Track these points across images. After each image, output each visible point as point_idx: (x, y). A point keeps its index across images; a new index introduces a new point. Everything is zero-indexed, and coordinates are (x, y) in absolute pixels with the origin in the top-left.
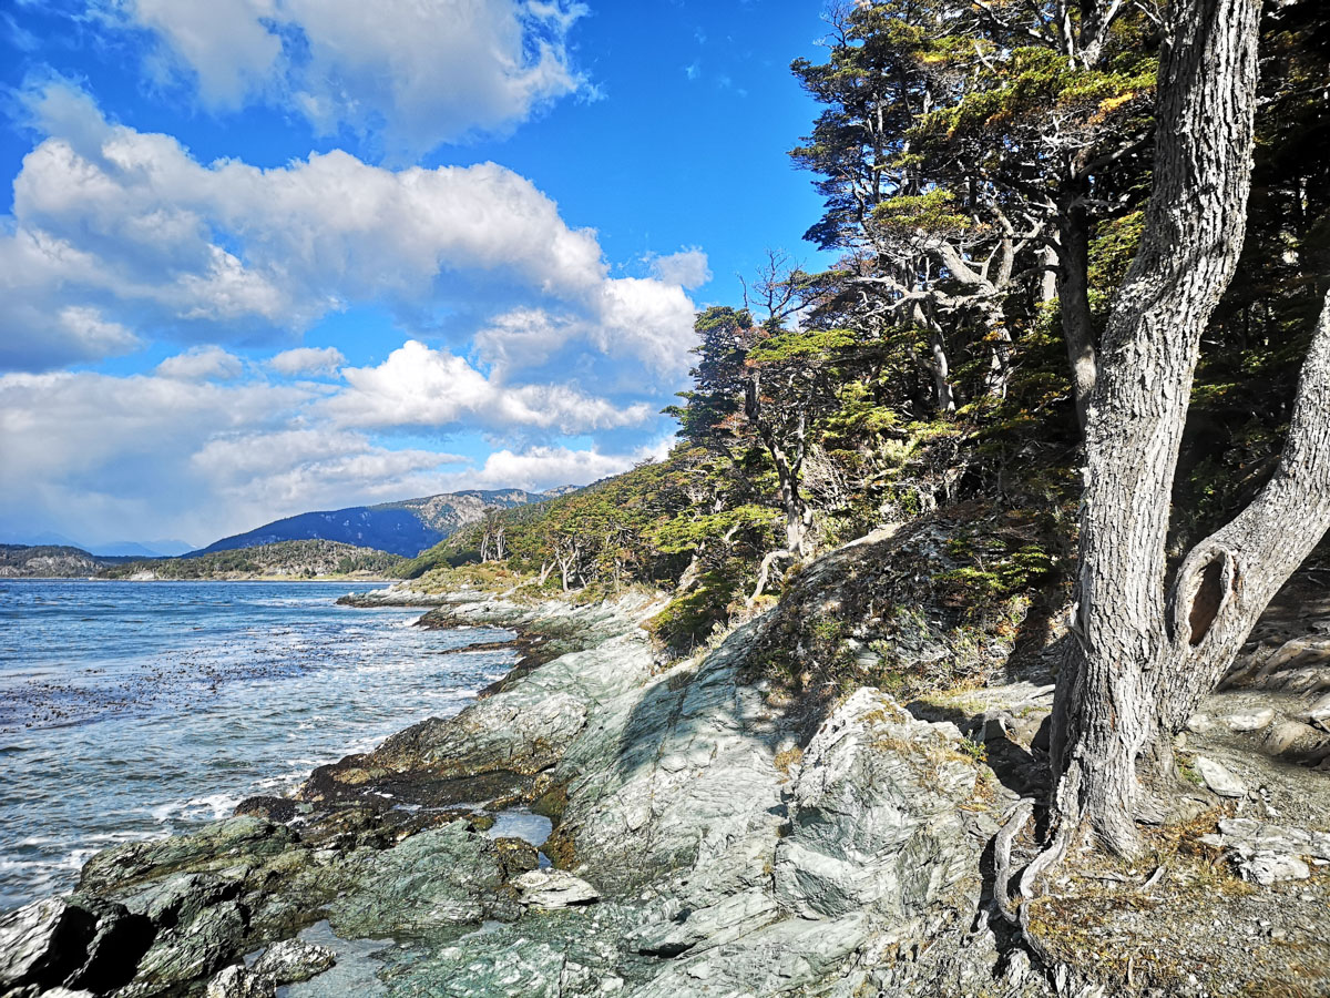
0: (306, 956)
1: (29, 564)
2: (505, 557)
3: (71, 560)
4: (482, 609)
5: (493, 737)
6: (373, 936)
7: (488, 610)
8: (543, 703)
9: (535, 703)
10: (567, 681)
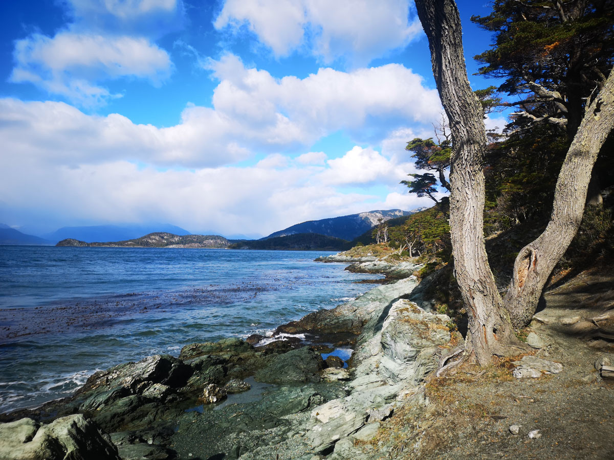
0: (240, 385)
1: (204, 242)
2: (388, 241)
3: (219, 241)
4: (372, 265)
5: (345, 318)
6: (266, 382)
7: (375, 265)
8: (368, 306)
9: (365, 305)
10: (379, 297)
